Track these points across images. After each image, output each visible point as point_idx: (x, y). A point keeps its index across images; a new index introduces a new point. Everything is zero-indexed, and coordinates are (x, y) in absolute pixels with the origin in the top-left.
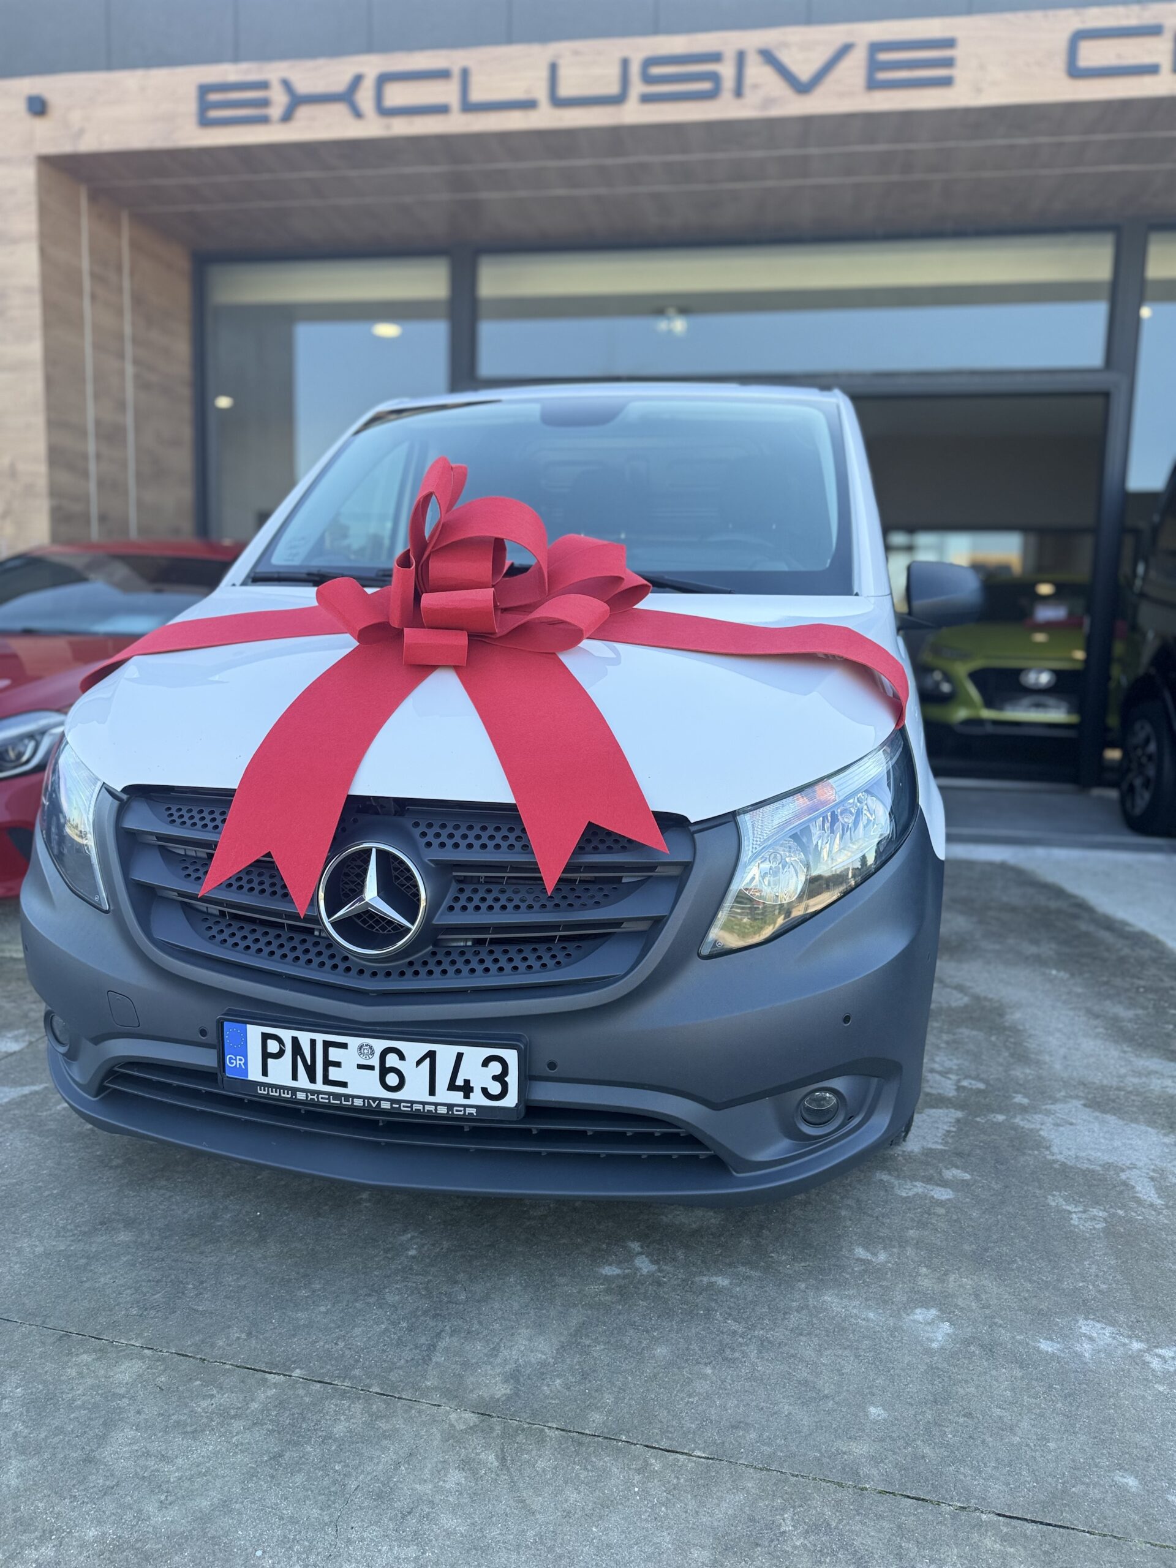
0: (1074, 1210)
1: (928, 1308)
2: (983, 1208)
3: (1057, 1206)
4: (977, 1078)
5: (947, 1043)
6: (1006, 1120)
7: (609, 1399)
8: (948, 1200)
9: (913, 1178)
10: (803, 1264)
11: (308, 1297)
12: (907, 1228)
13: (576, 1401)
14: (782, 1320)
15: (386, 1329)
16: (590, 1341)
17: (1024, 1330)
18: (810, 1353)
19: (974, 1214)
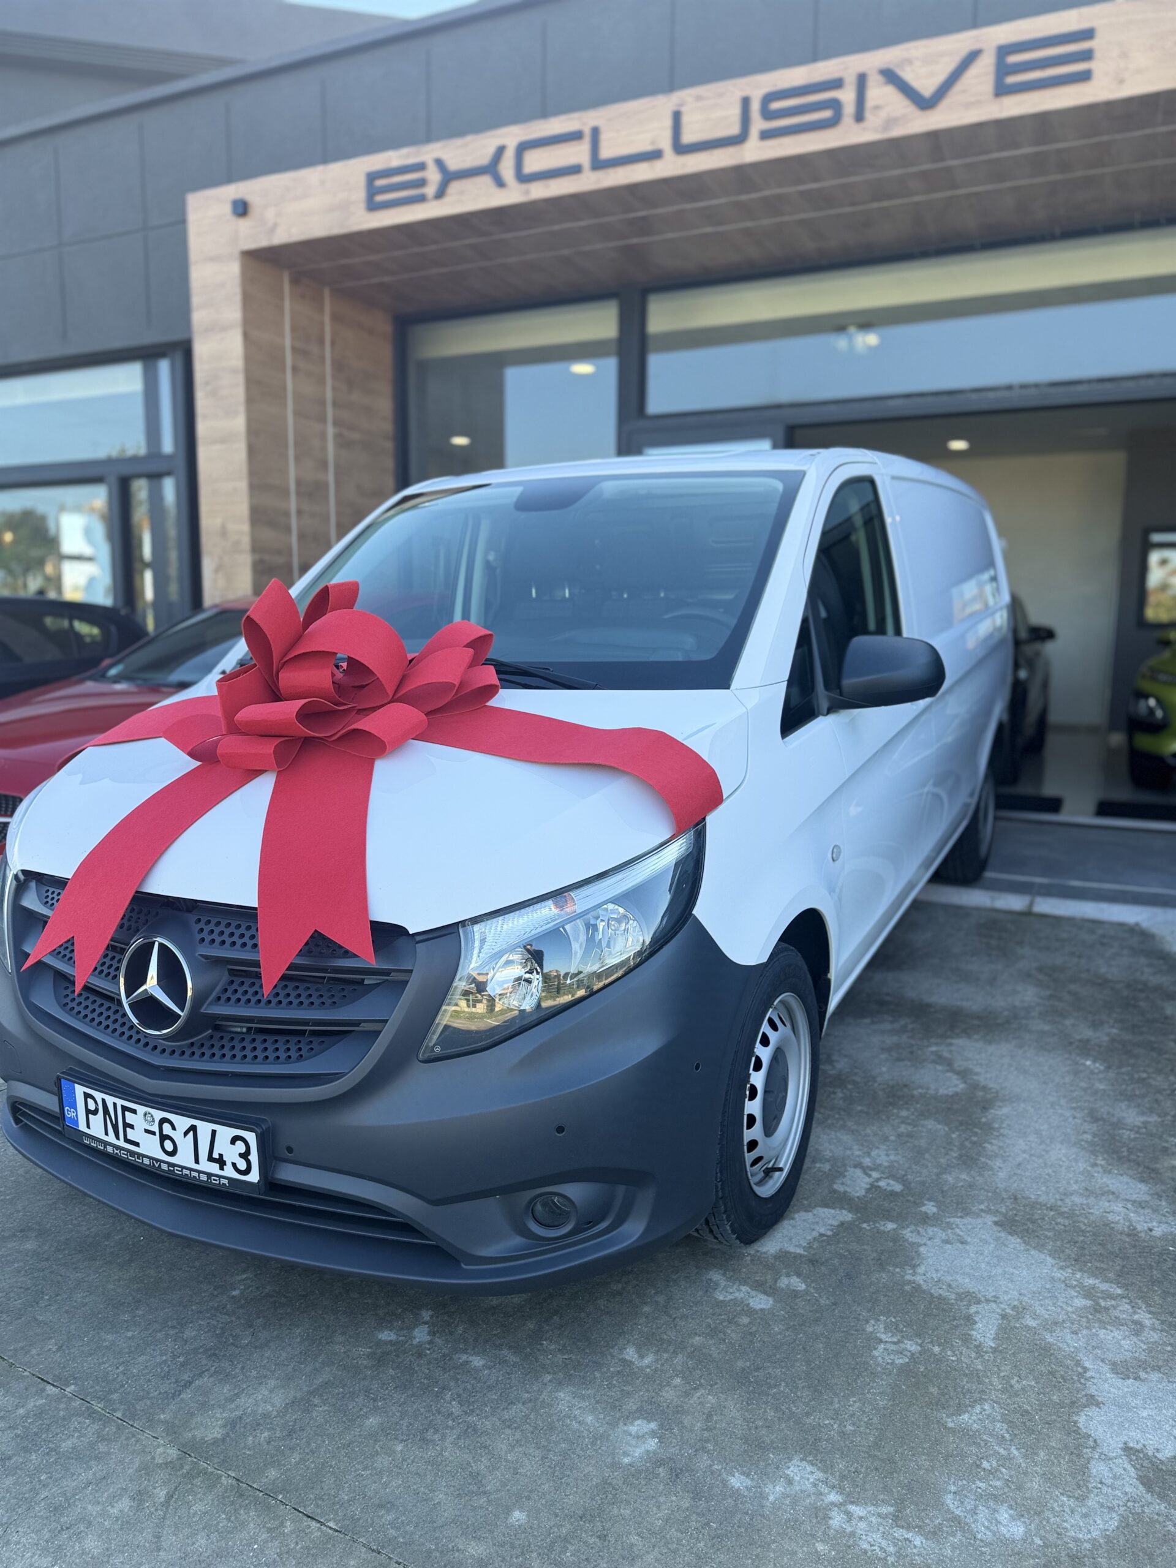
0: (887, 1339)
1: (649, 1422)
2: (792, 1323)
3: (872, 1333)
4: (902, 1180)
5: (899, 1136)
6: (894, 1229)
7: (295, 1458)
8: (762, 1310)
9: (744, 1282)
10: (566, 1356)
11: (125, 1321)
12: (696, 1334)
13: (267, 1454)
14: (503, 1409)
15: (165, 1362)
16: (320, 1401)
17: (728, 1461)
18: (501, 1447)
19: (777, 1329)
